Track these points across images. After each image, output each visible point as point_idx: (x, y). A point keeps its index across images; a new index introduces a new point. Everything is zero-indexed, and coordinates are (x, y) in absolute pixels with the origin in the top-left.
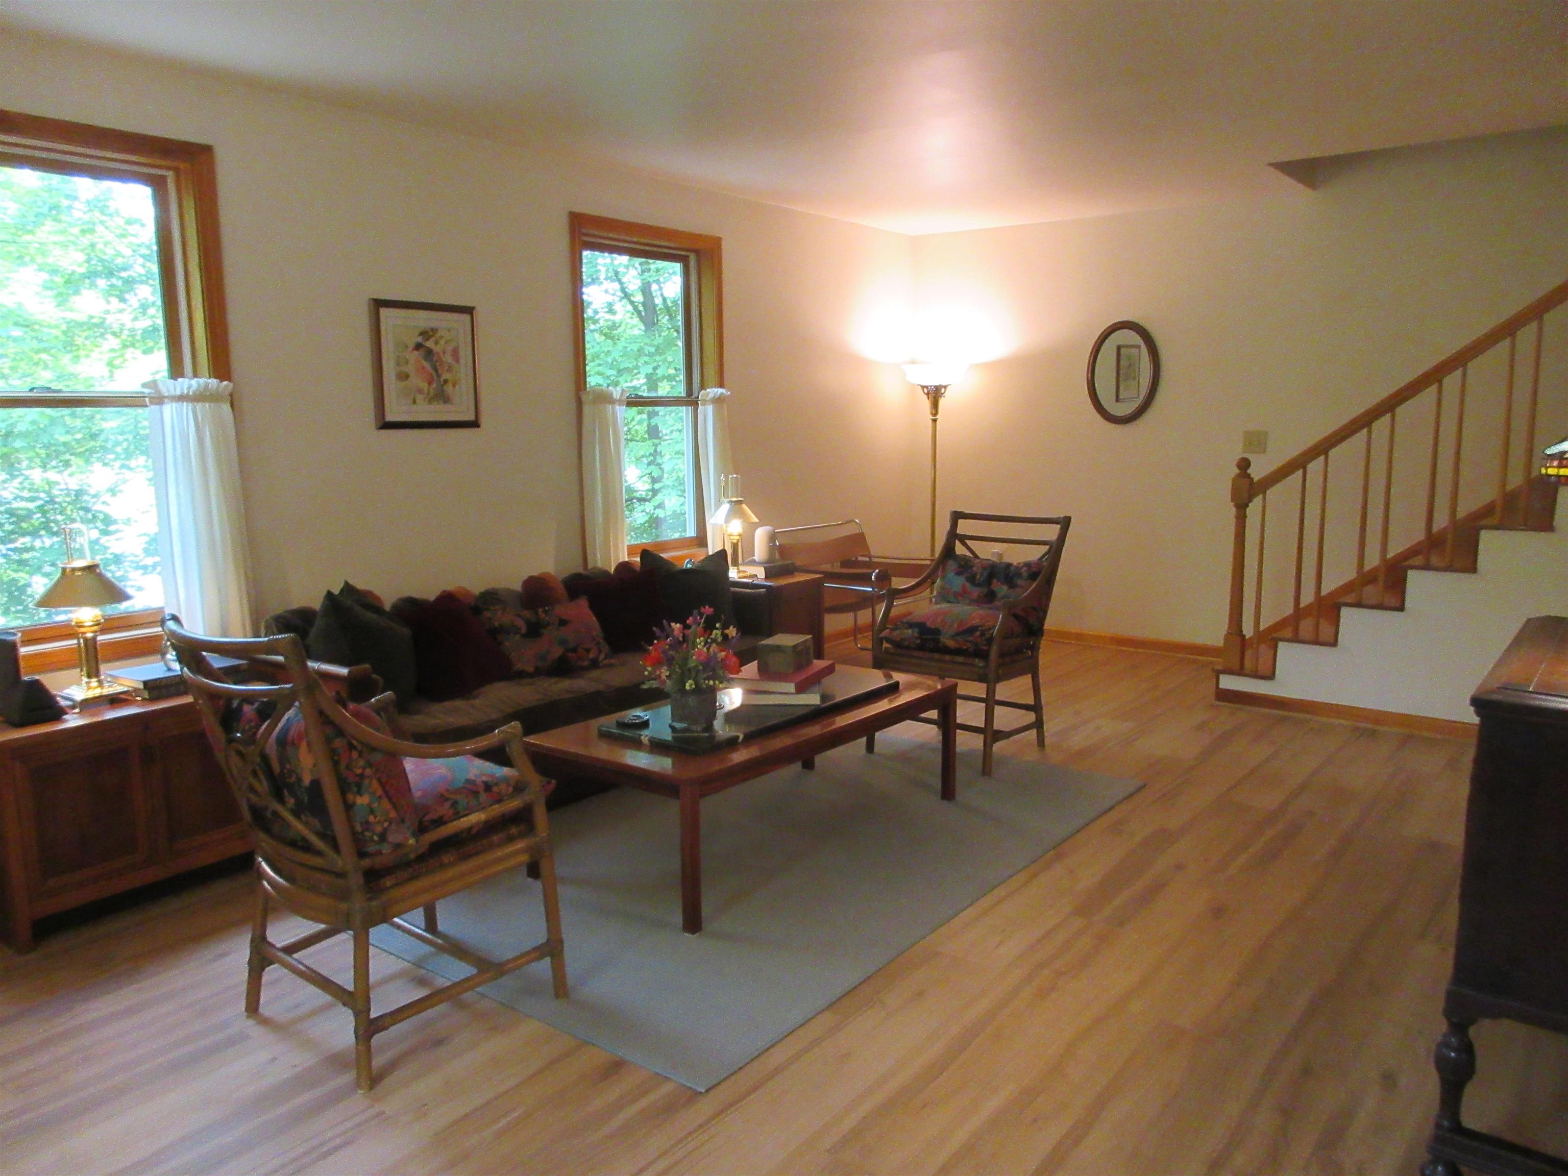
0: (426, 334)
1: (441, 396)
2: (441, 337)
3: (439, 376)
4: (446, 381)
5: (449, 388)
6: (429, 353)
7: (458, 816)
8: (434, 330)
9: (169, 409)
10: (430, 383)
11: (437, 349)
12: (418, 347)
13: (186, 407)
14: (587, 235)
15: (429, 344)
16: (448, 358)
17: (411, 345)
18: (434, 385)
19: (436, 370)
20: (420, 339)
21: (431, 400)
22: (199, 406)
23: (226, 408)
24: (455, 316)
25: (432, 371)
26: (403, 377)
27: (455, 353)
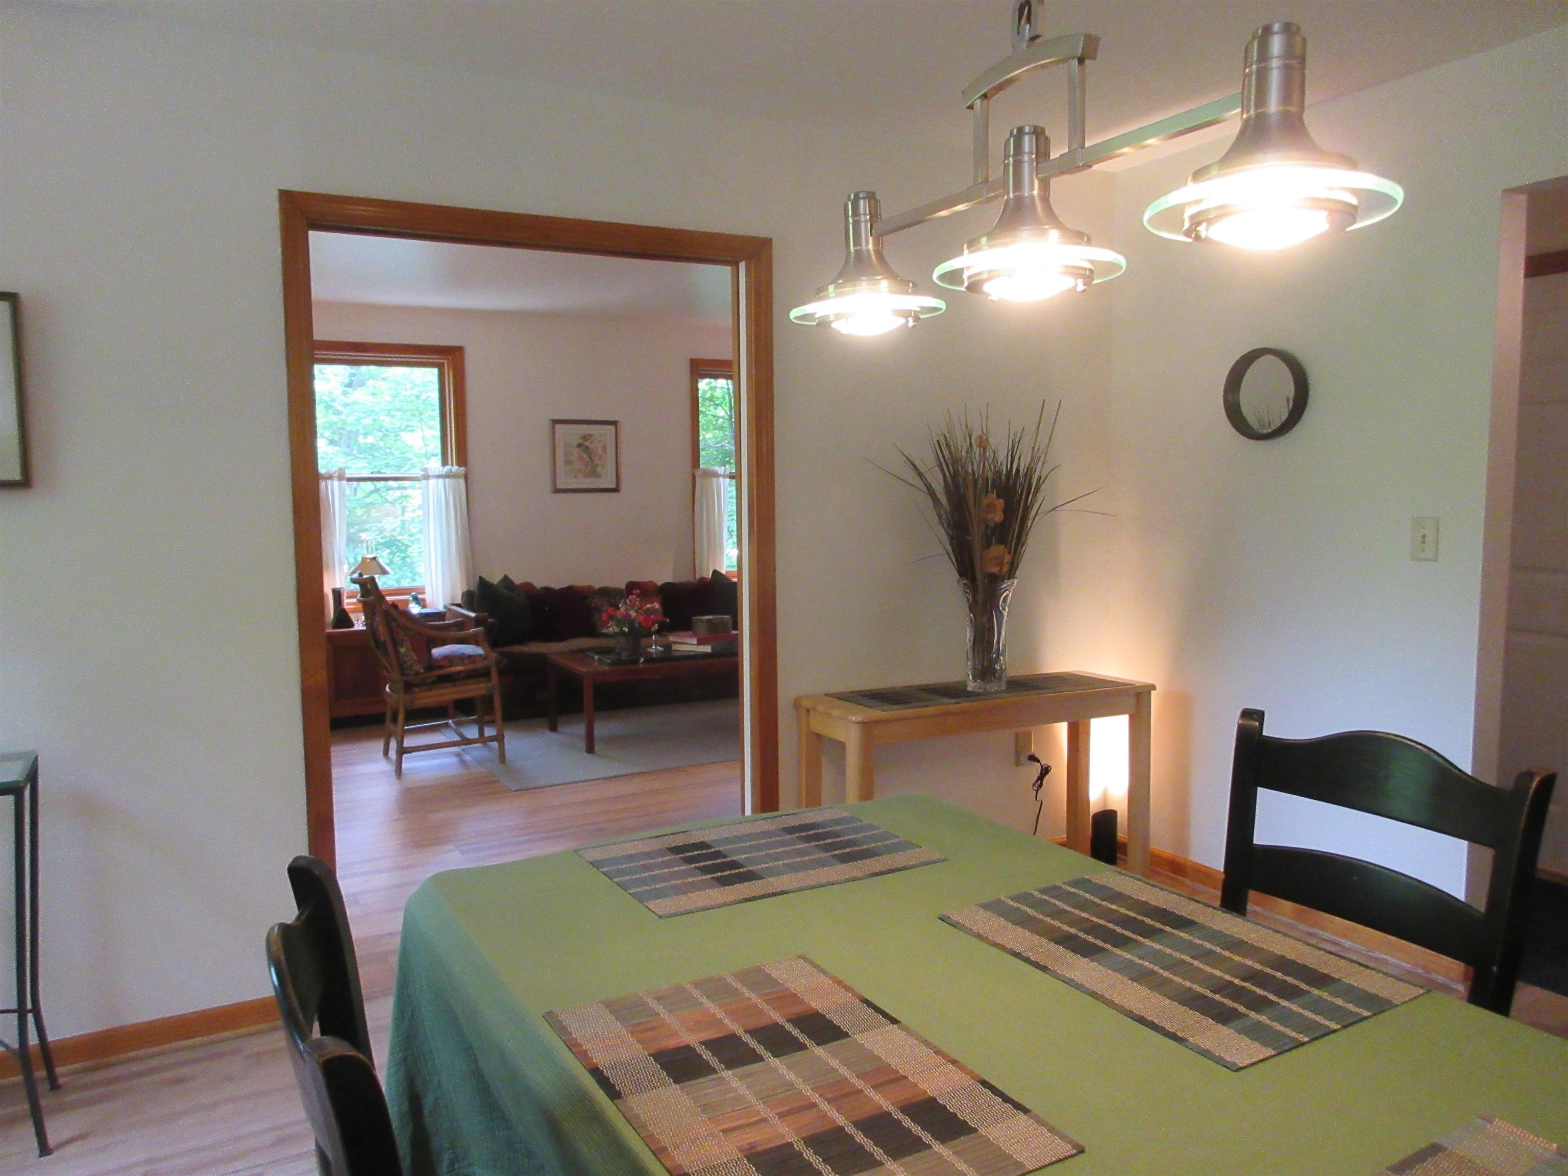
0: (585, 438)
1: (594, 473)
2: (595, 439)
3: (592, 462)
4: (597, 465)
5: (599, 469)
6: (587, 449)
7: (451, 666)
8: (591, 436)
9: (432, 482)
10: (586, 466)
11: (591, 446)
12: (580, 445)
13: (441, 481)
14: (701, 370)
15: (587, 444)
16: (600, 451)
17: (575, 443)
18: (589, 467)
19: (590, 458)
20: (581, 441)
21: (587, 475)
22: (447, 480)
23: (462, 482)
24: (606, 427)
25: (588, 459)
26: (568, 463)
27: (604, 449)
